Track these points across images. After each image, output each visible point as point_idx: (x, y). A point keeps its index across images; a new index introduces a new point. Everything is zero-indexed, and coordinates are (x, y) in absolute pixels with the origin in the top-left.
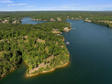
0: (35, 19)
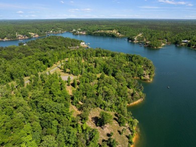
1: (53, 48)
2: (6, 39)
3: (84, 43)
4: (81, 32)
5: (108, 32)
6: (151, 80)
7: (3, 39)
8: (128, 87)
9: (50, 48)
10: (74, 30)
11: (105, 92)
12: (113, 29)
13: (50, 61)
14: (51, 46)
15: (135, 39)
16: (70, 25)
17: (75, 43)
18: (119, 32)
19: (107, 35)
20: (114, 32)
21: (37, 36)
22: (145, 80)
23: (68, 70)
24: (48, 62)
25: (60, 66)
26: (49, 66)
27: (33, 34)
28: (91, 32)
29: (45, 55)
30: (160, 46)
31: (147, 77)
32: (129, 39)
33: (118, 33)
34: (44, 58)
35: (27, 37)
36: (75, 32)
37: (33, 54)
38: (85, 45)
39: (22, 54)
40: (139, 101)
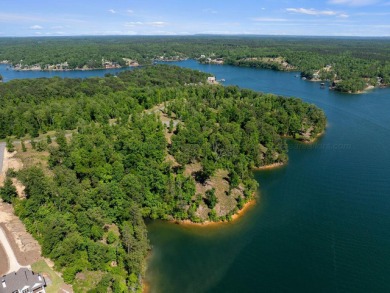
0: (37, 68)
1: (158, 83)
2: (85, 68)
3: (213, 78)
4: (215, 61)
5: (265, 60)
6: (312, 140)
7: (81, 67)
8: (263, 143)
9: (154, 83)
10: (203, 56)
11: (218, 142)
12: (277, 56)
13: (149, 99)
14: (156, 80)
15: (316, 74)
16: (197, 46)
17: (197, 77)
18: (287, 61)
19: (264, 67)
20: (278, 60)
21: (136, 64)
22: (301, 140)
23: (173, 115)
24: (146, 101)
25: (163, 109)
26: (147, 108)
27: (130, 61)
28: (234, 60)
29: (143, 91)
30: (361, 89)
31: (307, 135)
32: (303, 75)
33: (285, 64)
34: (141, 94)
35: (118, 66)
36: (204, 60)
37: (125, 90)
38: (215, 82)
39: (110, 89)
40: (277, 165)
